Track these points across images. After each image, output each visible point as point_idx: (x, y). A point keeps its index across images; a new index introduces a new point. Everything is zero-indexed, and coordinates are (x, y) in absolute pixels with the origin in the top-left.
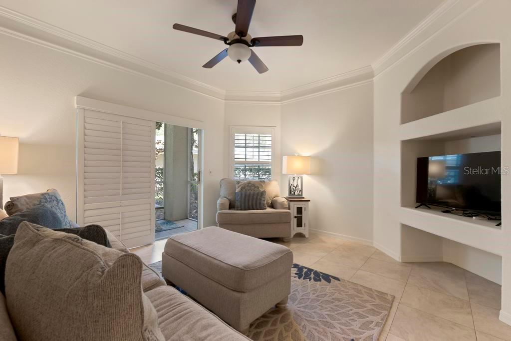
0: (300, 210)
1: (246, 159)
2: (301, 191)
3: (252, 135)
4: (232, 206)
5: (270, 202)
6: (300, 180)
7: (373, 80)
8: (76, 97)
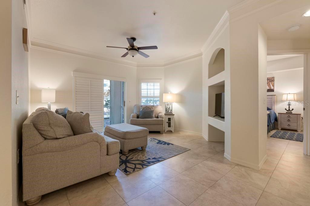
0: (169, 119)
1: (147, 95)
2: (172, 110)
3: (150, 83)
4: (138, 117)
5: (157, 115)
6: (171, 105)
7: (202, 57)
8: (72, 72)
